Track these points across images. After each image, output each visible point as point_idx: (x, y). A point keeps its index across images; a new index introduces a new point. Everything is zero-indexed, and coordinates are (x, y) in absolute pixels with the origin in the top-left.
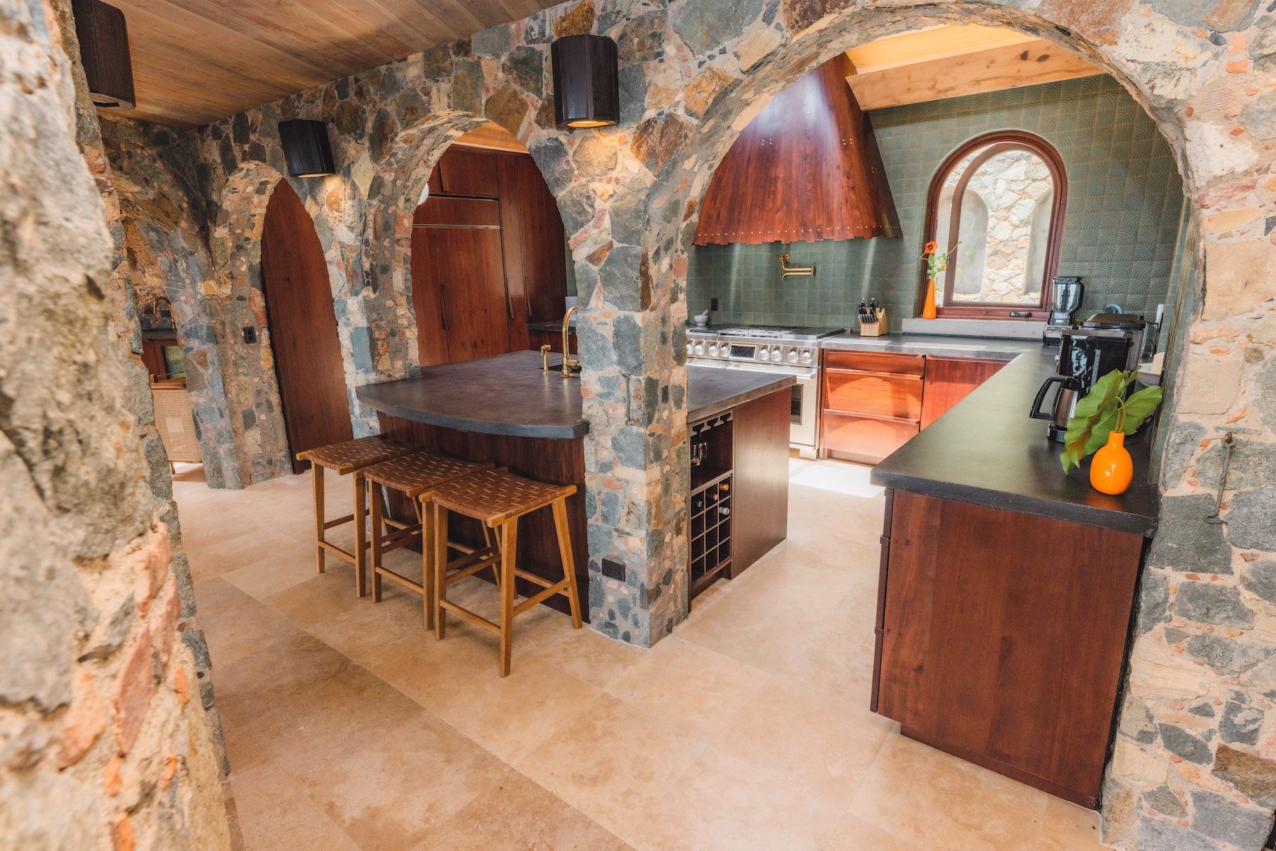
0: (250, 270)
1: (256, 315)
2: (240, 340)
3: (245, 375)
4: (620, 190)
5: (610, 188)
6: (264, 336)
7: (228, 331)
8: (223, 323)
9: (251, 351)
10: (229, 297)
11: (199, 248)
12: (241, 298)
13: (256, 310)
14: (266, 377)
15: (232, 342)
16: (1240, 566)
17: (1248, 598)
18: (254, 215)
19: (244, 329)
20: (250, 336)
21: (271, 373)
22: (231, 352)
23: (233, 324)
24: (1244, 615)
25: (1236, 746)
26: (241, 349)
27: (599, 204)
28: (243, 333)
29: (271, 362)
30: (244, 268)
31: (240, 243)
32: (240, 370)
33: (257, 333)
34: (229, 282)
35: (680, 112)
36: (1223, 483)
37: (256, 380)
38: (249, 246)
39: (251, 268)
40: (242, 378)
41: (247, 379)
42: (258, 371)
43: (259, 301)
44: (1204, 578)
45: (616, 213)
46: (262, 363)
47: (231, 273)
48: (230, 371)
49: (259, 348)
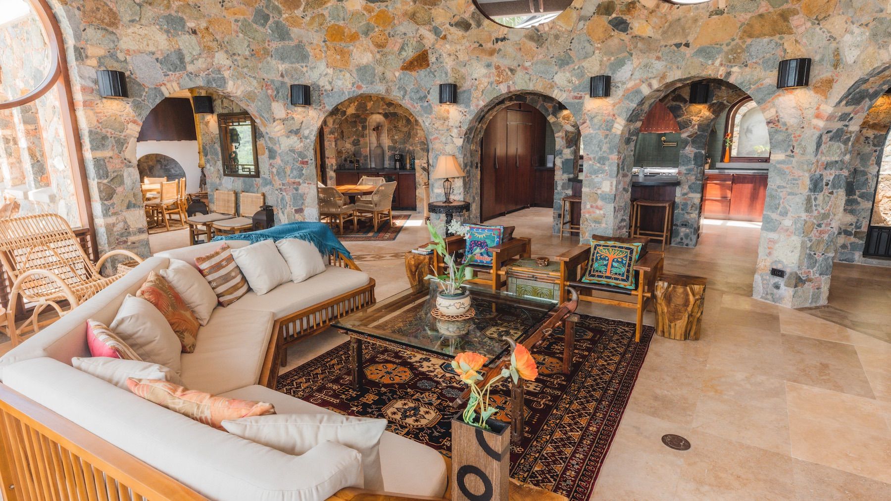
4: (702, 119)
5: (698, 119)
16: (857, 193)
17: (859, 199)
24: (858, 203)
25: (858, 230)
27: (693, 122)
35: (725, 102)
36: (854, 178)
44: (851, 197)
45: (699, 125)
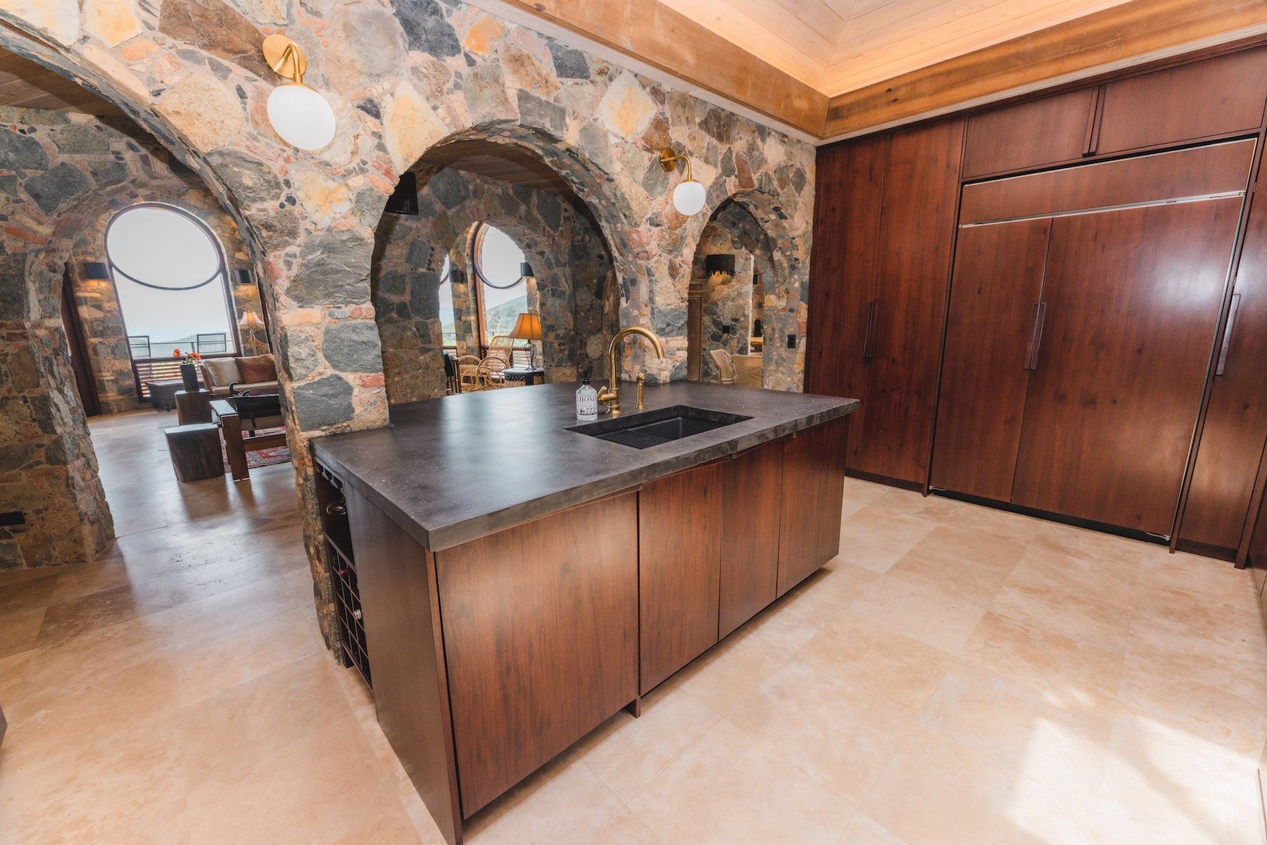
0: (802, 286)
1: (799, 325)
2: (785, 345)
3: (783, 373)
6: (802, 344)
7: (776, 336)
8: (774, 330)
9: (789, 355)
10: (784, 309)
11: (768, 269)
12: (792, 310)
13: (800, 320)
14: (796, 379)
15: (778, 345)
18: (794, 238)
19: (789, 336)
20: (792, 342)
21: (801, 376)
22: (775, 353)
23: (782, 331)
26: (784, 352)
28: (787, 339)
29: (802, 367)
30: (797, 285)
31: (793, 263)
32: (780, 369)
33: (797, 341)
34: (785, 296)
37: (789, 379)
38: (800, 265)
39: (802, 285)
40: (780, 375)
41: (783, 377)
42: (791, 372)
43: (804, 314)
46: (796, 366)
47: (787, 289)
48: (772, 368)
49: (796, 353)
